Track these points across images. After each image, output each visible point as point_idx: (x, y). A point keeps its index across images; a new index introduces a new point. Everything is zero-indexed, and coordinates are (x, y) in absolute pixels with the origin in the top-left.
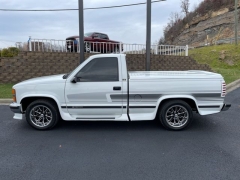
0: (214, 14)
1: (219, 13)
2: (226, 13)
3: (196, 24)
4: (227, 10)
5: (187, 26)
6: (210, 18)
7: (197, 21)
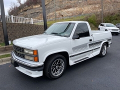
0: (34, 7)
1: (36, 7)
2: (39, 7)
3: (26, 10)
4: (39, 6)
5: (22, 11)
6: (32, 8)
7: (26, 9)
